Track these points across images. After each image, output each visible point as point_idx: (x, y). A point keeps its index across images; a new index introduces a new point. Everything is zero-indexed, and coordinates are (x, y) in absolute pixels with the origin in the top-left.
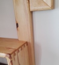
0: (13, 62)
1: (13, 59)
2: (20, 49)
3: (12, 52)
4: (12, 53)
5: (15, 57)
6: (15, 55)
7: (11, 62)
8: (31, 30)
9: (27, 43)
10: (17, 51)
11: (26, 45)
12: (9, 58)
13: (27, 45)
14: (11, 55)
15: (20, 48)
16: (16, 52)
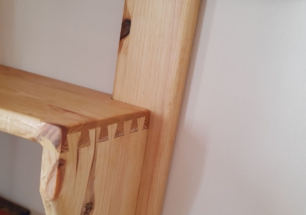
0: (69, 169)
1: (70, 156)
2: (112, 129)
3: (75, 123)
4: (76, 128)
5: (83, 150)
6: (84, 141)
7: (61, 164)
8: (182, 60)
9: (148, 116)
10: (99, 129)
11: (141, 121)
12: (56, 147)
13: (147, 124)
14: (69, 136)
15: (115, 125)
16: (92, 133)
